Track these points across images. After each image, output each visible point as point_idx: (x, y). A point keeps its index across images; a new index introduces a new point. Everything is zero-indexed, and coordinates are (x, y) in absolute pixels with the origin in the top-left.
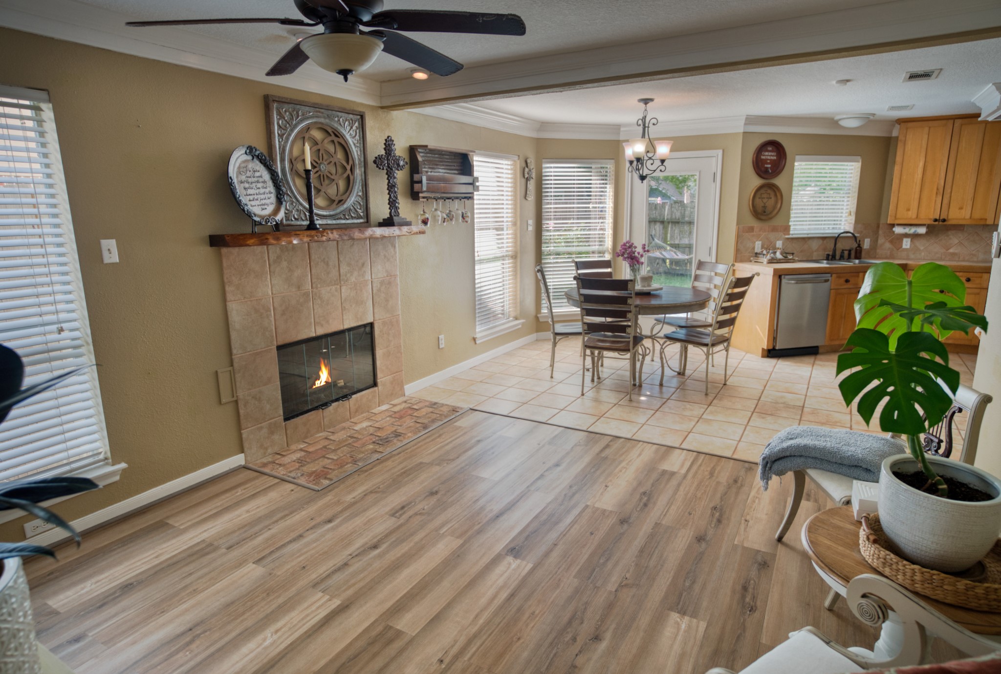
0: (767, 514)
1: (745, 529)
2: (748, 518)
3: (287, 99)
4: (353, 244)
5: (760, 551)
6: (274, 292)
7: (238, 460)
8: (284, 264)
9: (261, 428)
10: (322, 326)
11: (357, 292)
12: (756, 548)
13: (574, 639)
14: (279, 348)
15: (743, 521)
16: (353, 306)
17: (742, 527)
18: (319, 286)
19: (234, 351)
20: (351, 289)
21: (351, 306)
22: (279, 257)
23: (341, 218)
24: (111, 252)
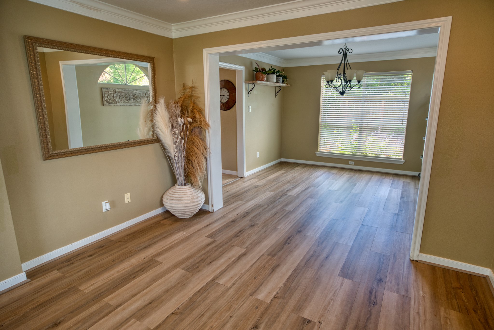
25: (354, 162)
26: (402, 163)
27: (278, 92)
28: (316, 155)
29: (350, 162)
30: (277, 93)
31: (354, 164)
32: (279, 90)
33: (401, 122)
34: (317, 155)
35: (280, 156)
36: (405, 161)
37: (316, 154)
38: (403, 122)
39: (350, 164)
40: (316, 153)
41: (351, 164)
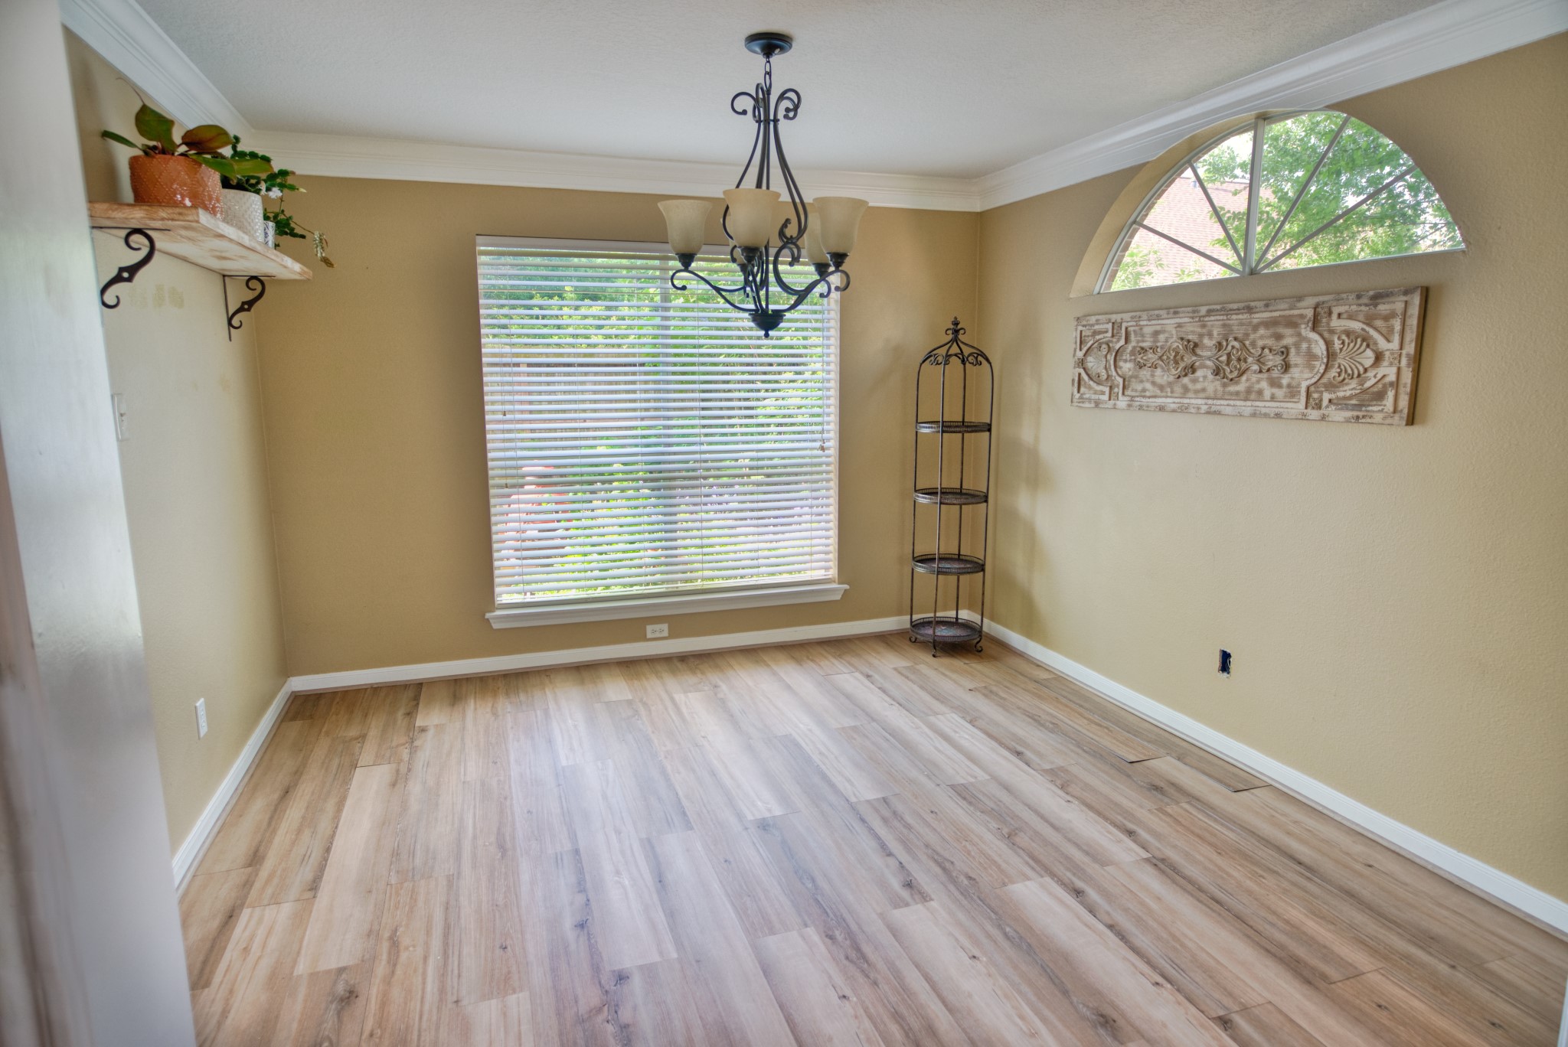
25: (665, 627)
26: (838, 597)
27: (240, 310)
28: (491, 627)
29: (649, 628)
30: (234, 314)
31: (666, 634)
32: (250, 296)
33: (818, 444)
34: (496, 626)
35: (286, 663)
36: (846, 587)
37: (491, 621)
38: (824, 443)
39: (649, 635)
40: (488, 615)
41: (658, 635)
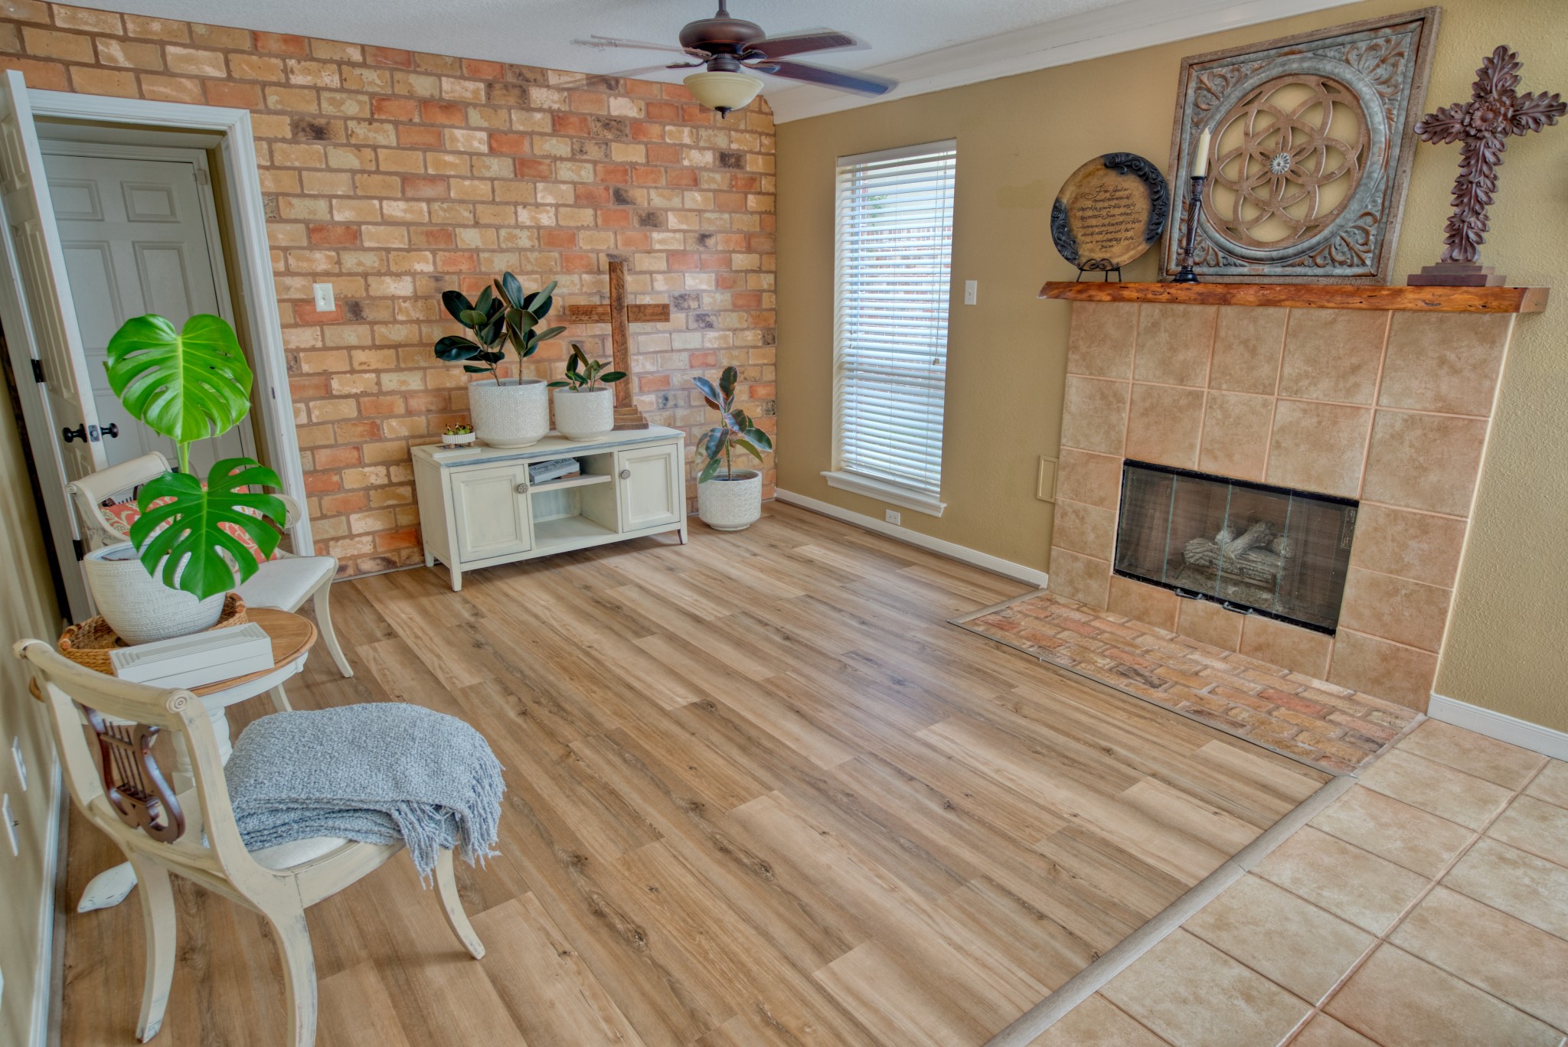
0: (552, 1005)
1: (548, 934)
2: (570, 964)
3: (1216, 53)
4: (1335, 320)
5: (485, 910)
6: (1137, 377)
7: (1040, 577)
8: (1163, 337)
9: (1076, 559)
10: (1215, 458)
11: (1319, 423)
12: (494, 909)
13: (538, 703)
14: (1129, 463)
15: (567, 947)
16: (1303, 448)
17: (557, 936)
18: (1224, 386)
19: (1064, 441)
20: (1305, 411)
21: (1297, 445)
22: (1155, 325)
23: (1302, 264)
24: (972, 295)
